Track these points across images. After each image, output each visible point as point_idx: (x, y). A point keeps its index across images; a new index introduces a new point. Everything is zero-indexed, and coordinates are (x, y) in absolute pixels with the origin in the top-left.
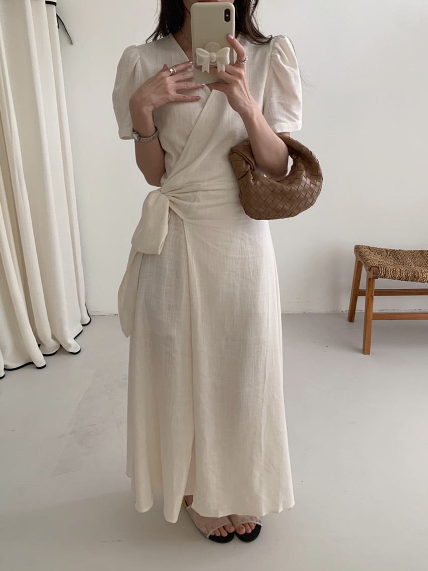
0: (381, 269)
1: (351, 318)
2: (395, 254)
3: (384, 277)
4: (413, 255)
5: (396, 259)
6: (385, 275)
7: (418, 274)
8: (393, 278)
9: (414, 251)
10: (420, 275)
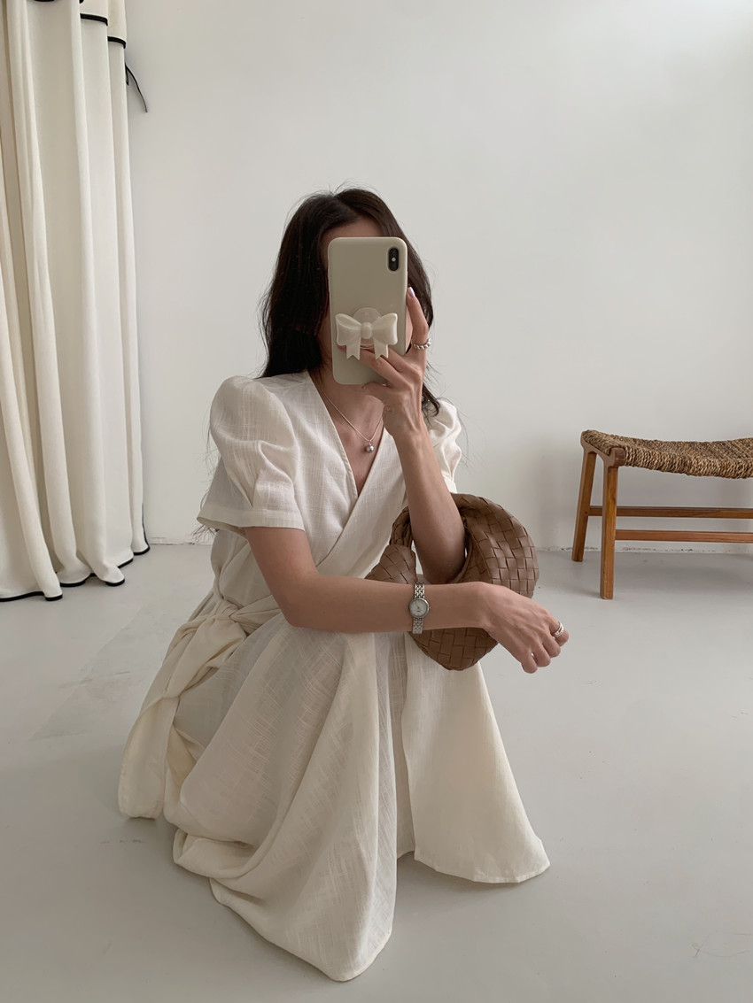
0: (629, 449)
1: (578, 554)
3: (634, 464)
4: (678, 447)
6: (635, 459)
7: (690, 460)
8: (649, 466)
9: (679, 442)
10: (694, 461)
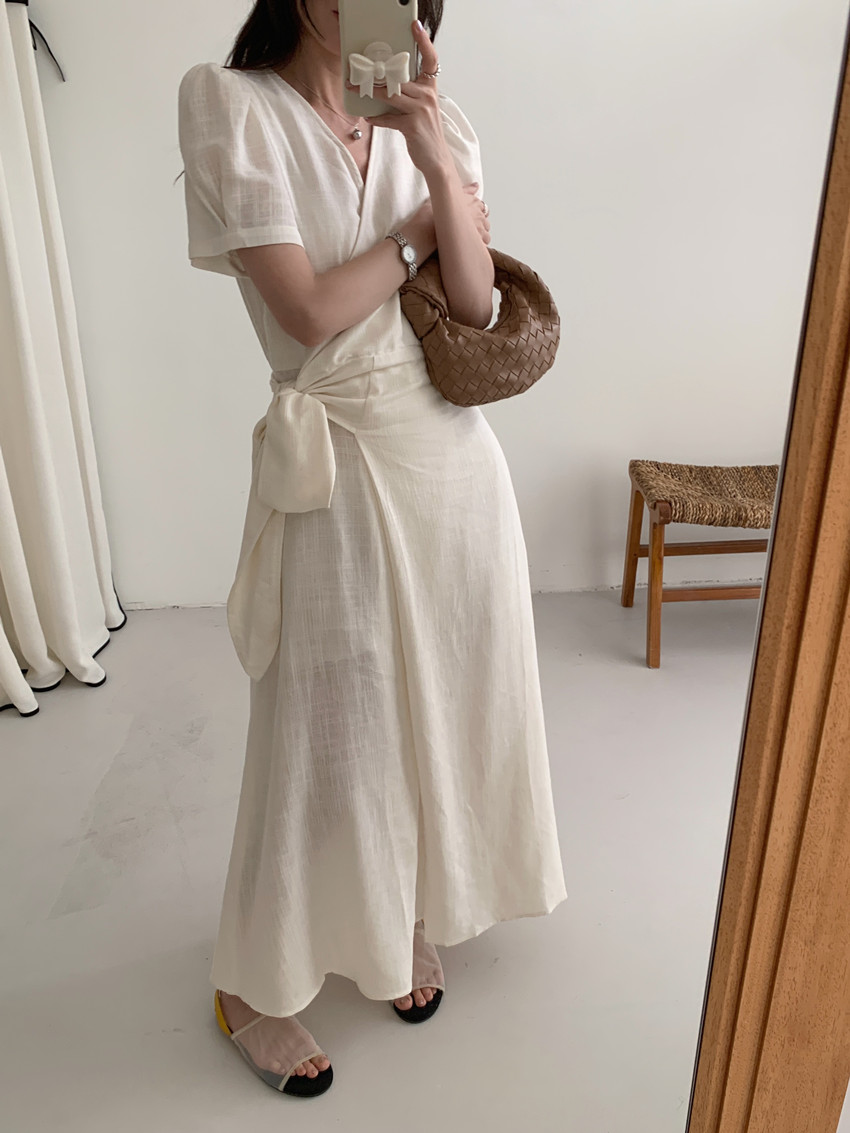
0: (676, 504)
1: (628, 600)
2: (706, 477)
3: (682, 520)
4: (741, 476)
5: (706, 485)
6: (683, 516)
7: (746, 512)
8: (699, 521)
10: (750, 513)
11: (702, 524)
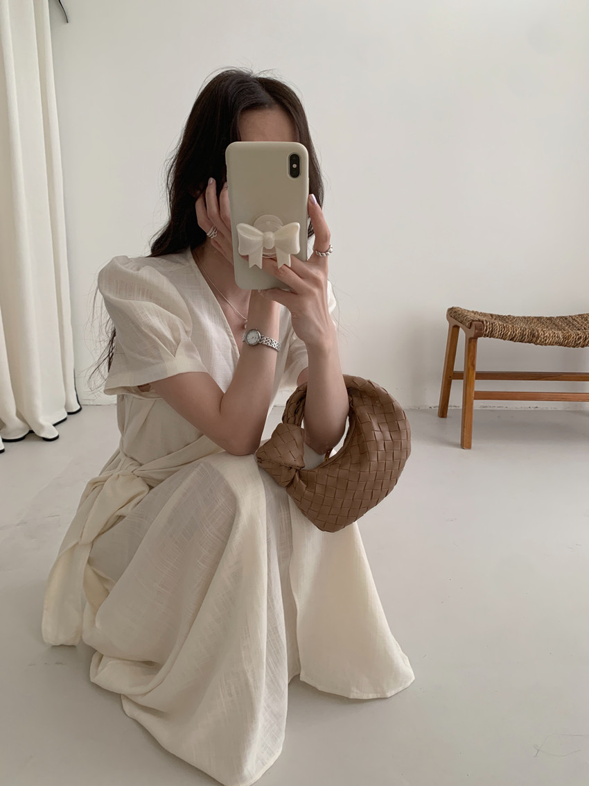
0: (487, 322)
1: (443, 411)
3: (491, 335)
4: (528, 321)
6: (492, 331)
7: (538, 331)
8: (503, 337)
9: (529, 317)
10: (541, 333)
11: (505, 339)
